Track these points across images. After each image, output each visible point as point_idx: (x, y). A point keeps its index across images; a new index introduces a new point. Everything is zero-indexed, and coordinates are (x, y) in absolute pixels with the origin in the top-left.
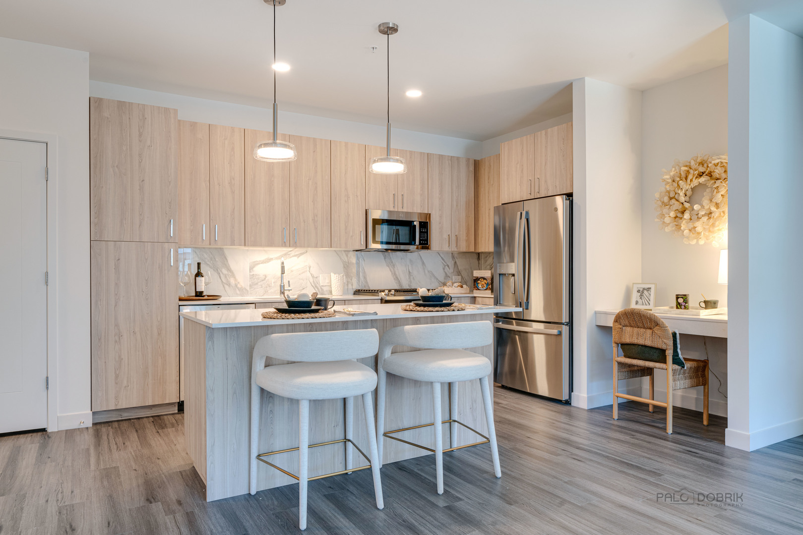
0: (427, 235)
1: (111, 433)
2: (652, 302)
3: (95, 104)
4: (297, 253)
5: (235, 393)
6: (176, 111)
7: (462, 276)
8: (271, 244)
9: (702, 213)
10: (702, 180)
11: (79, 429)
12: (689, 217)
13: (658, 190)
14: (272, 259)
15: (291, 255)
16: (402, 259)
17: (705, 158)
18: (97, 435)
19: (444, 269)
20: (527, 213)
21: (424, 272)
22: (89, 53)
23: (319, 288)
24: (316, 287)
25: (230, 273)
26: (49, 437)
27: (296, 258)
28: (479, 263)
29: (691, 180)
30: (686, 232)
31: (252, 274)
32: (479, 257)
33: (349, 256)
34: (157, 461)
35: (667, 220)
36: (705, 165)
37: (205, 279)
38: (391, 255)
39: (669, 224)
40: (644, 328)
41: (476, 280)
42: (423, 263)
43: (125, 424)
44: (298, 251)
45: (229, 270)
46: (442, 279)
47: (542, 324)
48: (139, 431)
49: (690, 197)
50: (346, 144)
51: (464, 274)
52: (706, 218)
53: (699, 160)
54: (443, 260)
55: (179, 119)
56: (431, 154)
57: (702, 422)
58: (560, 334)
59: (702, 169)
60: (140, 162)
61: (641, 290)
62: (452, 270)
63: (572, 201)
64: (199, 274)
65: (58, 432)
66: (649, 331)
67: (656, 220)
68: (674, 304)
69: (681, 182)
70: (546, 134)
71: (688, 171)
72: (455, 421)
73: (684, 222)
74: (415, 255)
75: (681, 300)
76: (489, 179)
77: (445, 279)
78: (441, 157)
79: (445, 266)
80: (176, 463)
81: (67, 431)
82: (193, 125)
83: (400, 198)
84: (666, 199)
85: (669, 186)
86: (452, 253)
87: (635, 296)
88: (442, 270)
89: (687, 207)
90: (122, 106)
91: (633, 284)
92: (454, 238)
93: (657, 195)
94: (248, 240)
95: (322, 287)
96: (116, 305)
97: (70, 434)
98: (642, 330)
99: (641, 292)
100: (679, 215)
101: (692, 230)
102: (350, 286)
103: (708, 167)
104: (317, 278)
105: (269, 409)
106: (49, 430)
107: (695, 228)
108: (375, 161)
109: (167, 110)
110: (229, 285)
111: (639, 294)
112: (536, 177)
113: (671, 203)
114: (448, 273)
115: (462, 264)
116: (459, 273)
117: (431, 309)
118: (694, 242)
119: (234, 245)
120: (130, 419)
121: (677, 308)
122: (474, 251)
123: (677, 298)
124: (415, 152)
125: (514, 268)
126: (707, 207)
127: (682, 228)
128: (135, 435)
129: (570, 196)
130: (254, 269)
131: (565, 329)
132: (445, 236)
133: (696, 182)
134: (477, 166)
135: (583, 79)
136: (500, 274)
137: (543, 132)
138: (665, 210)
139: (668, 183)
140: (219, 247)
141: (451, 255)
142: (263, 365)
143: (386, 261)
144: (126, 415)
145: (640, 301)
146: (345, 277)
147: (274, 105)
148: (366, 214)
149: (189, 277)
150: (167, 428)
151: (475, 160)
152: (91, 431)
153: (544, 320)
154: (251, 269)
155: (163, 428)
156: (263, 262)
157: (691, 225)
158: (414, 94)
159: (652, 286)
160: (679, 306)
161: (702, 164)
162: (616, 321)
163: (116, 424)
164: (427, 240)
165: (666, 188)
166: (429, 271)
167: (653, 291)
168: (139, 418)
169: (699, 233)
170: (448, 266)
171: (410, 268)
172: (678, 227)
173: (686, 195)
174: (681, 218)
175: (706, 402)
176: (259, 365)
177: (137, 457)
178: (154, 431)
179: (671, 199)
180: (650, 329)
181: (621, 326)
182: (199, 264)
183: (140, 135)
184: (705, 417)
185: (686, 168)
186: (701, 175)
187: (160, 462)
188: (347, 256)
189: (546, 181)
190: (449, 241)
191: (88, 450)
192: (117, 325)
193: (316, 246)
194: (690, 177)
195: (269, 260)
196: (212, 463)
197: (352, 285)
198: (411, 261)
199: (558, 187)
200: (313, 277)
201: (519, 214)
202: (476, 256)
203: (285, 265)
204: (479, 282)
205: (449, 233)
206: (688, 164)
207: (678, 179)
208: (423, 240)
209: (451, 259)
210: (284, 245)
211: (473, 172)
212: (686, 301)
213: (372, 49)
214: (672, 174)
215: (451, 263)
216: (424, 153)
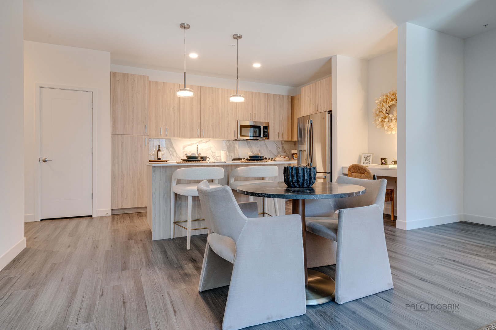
0: (267, 132)
1: (119, 218)
2: (371, 162)
3: (113, 75)
4: (205, 141)
5: (164, 195)
6: (148, 77)
7: (286, 153)
8: (192, 136)
9: (393, 118)
10: (393, 102)
11: (106, 216)
12: (388, 121)
13: (374, 109)
14: (193, 144)
15: (202, 142)
16: (256, 144)
17: (395, 92)
18: (113, 219)
19: (277, 149)
20: (311, 121)
21: (267, 150)
22: (110, 52)
23: (216, 158)
24: (214, 157)
25: (174, 150)
26: (93, 218)
27: (204, 143)
28: (295, 147)
29: (388, 103)
30: (386, 128)
31: (184, 150)
32: (295, 144)
33: (230, 142)
34: (136, 227)
35: (378, 122)
36: (395, 95)
37: (162, 153)
38: (250, 142)
39: (379, 124)
40: (361, 173)
41: (293, 154)
42: (267, 146)
43: (125, 215)
44: (205, 140)
45: (173, 148)
46: (276, 154)
47: (322, 174)
48: (131, 218)
49: (389, 111)
50: (227, 90)
51: (288, 152)
52: (395, 121)
53: (392, 93)
54: (277, 145)
55: (149, 80)
56: (269, 94)
57: (391, 219)
58: (325, 178)
59: (393, 97)
60: (132, 100)
61: (366, 157)
62: (281, 150)
63: (331, 114)
64: (159, 150)
65: (97, 217)
66: (363, 175)
67: (373, 123)
68: (380, 163)
69: (384, 104)
70: (321, 82)
71: (387, 99)
72: (266, 213)
73: (385, 123)
74: (262, 142)
75: (383, 161)
76: (298, 105)
77: (277, 154)
78: (274, 95)
79: (277, 148)
80: (143, 228)
81: (100, 217)
82: (157, 83)
83: (254, 114)
84: (378, 112)
85: (379, 106)
86: (281, 142)
87: (363, 160)
88: (276, 150)
89: (387, 116)
90: (124, 75)
91: (363, 154)
92: (281, 135)
93: (374, 111)
94: (182, 135)
95: (217, 157)
96: (122, 163)
97: (101, 218)
98: (360, 174)
99: (366, 158)
100: (383, 120)
101: (389, 127)
102: (230, 157)
103: (396, 96)
104: (214, 153)
105: (179, 203)
106: (93, 216)
107: (390, 126)
108: (231, 96)
109: (144, 76)
110: (173, 156)
111: (365, 159)
112: (316, 103)
113: (380, 114)
114: (279, 151)
115: (286, 147)
116: (285, 151)
117: (252, 161)
118: (390, 133)
119: (175, 137)
120: (128, 213)
121: (381, 164)
122: (291, 140)
123: (381, 160)
124: (261, 93)
125: (306, 147)
126: (395, 116)
127: (384, 126)
128: (129, 218)
129: (330, 112)
130: (185, 148)
131: (328, 176)
132: (277, 133)
133: (390, 104)
134: (293, 99)
135: (336, 55)
136: (300, 150)
137: (319, 82)
138: (377, 118)
139: (379, 104)
140: (169, 138)
141: (280, 142)
142: (176, 183)
143: (248, 145)
144: (126, 212)
145: (365, 162)
146: (228, 153)
147: (185, 73)
148: (237, 123)
149: (155, 152)
150: (142, 216)
151: (292, 97)
152: (111, 217)
153: (323, 171)
154: (183, 148)
155: (141, 216)
156: (189, 145)
157: (388, 125)
158: (257, 65)
159: (371, 155)
160: (382, 163)
161: (393, 94)
162: (349, 170)
163: (122, 215)
164: (267, 135)
165: (378, 107)
166: (269, 150)
167: (371, 157)
168: (132, 213)
169: (392, 128)
170: (279, 148)
171: (260, 149)
172: (383, 125)
173: (387, 110)
174: (384, 121)
175: (393, 210)
176: (174, 183)
177: (127, 226)
178: (137, 217)
179: (380, 112)
180: (363, 173)
181: (351, 173)
182: (159, 146)
183: (132, 88)
184: (392, 217)
185: (386, 97)
186: (392, 100)
187: (137, 228)
188: (229, 143)
189: (320, 105)
190: (278, 136)
191: (108, 223)
192: (122, 172)
193: (213, 138)
194: (388, 101)
195: (192, 144)
196: (154, 224)
197: (231, 156)
198: (260, 145)
199: (326, 108)
200: (212, 152)
201: (308, 121)
202: (293, 143)
203: (198, 146)
204: (294, 155)
205: (279, 132)
206: (387, 95)
207: (383, 102)
208: (265, 135)
209: (281, 145)
210: (198, 137)
211: (291, 102)
212: (385, 161)
213: (232, 46)
214: (380, 100)
215: (281, 146)
216: (266, 93)
